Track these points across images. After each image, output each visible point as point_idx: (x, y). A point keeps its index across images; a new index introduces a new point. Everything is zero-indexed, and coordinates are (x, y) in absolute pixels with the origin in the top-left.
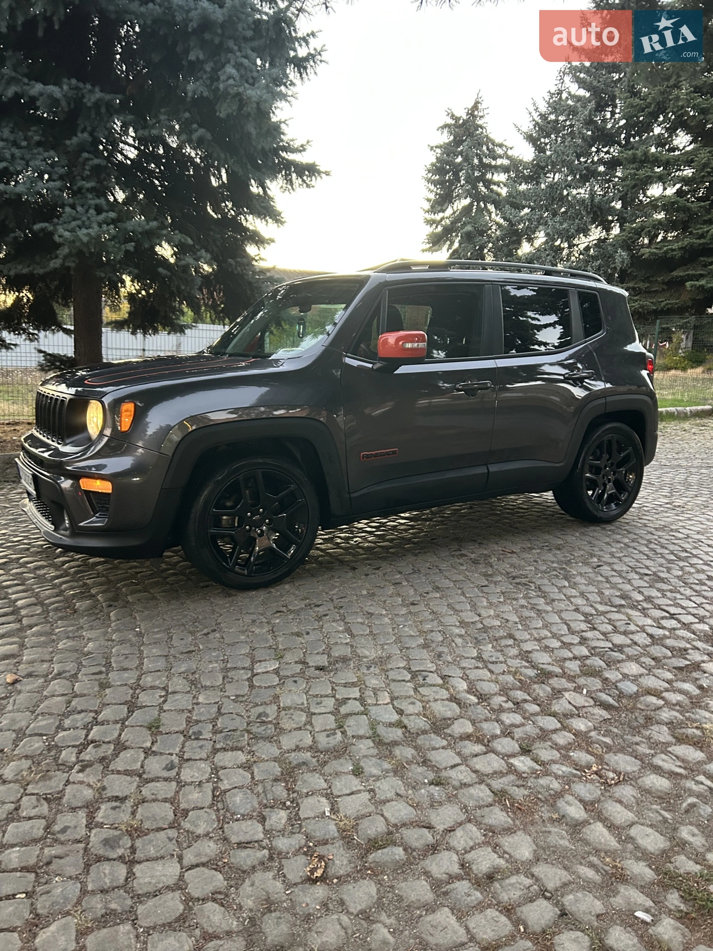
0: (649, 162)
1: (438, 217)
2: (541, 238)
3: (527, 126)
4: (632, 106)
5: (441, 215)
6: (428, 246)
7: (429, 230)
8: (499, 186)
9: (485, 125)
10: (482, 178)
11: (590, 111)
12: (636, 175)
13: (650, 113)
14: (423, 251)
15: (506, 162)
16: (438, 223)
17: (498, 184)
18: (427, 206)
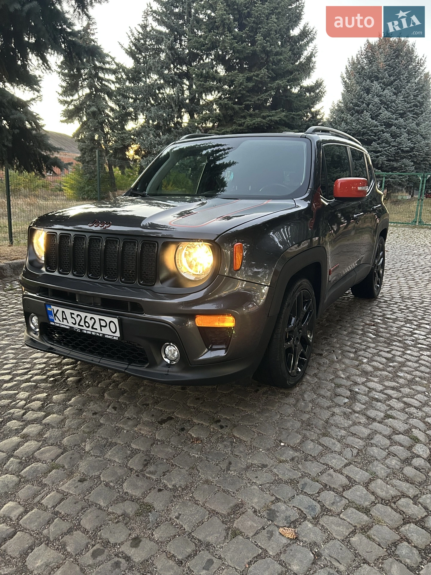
0: (210, 78)
1: (69, 99)
2: (142, 119)
3: (127, 44)
4: (197, 42)
5: (71, 98)
6: (65, 118)
7: (64, 108)
8: (109, 82)
9: (96, 40)
10: (96, 76)
11: (172, 41)
12: (204, 85)
13: (207, 48)
14: (62, 121)
15: (114, 67)
16: (69, 103)
17: (108, 81)
18: (60, 90)
